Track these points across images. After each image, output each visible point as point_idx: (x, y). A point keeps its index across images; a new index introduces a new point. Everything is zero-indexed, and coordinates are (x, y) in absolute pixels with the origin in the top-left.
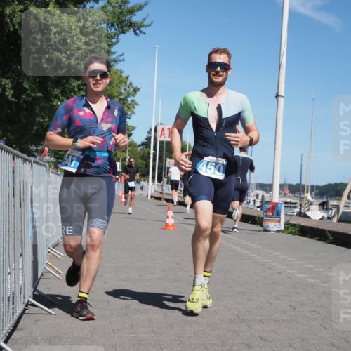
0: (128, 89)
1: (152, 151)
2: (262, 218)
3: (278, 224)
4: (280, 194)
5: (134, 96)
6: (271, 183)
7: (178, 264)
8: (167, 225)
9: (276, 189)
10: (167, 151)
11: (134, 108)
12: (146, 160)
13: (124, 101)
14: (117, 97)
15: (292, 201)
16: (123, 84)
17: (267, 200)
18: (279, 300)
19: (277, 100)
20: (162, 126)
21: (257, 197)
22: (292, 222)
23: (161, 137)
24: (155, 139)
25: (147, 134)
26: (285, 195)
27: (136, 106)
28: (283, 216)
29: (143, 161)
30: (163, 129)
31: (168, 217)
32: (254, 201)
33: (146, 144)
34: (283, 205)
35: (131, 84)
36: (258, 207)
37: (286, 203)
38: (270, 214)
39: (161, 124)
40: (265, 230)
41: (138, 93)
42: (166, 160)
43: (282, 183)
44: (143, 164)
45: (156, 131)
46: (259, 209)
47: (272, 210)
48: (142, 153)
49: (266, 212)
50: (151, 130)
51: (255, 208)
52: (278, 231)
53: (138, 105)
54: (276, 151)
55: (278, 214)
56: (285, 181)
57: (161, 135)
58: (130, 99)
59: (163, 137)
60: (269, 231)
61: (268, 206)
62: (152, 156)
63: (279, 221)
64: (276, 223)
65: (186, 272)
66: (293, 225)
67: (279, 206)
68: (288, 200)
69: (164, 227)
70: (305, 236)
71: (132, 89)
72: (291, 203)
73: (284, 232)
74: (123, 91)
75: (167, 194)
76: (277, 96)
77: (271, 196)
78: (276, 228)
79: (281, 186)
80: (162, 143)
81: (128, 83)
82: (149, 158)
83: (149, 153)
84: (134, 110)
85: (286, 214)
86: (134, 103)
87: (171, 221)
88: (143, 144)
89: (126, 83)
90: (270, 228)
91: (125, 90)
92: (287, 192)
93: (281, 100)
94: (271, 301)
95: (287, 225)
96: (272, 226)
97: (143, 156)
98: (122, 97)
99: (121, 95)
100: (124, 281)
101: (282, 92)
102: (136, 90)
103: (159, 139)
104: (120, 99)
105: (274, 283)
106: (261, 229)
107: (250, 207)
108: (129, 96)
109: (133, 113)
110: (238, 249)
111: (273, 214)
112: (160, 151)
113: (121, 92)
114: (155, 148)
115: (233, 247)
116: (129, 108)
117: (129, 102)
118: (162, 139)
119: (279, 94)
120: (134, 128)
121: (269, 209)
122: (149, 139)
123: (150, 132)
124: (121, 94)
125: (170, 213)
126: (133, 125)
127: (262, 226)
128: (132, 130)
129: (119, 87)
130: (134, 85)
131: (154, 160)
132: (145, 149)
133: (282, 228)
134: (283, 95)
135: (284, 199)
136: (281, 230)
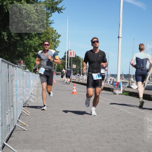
0: (56, 36)
1: (66, 62)
2: (113, 89)
3: (120, 91)
4: (120, 78)
5: (58, 38)
6: (116, 74)
8: (73, 92)
10: (73, 61)
11: (58, 43)
13: (54, 41)
14: (51, 39)
15: (126, 81)
17: (115, 81)
18: (120, 123)
20: (70, 51)
21: (111, 80)
22: (125, 90)
24: (68, 56)
26: (123, 79)
27: (59, 43)
28: (122, 88)
29: (62, 66)
30: (71, 52)
31: (74, 89)
32: (110, 82)
33: (64, 59)
34: (122, 83)
35: (57, 33)
36: (111, 84)
37: (123, 82)
38: (116, 87)
40: (114, 94)
42: (72, 65)
43: (121, 74)
45: (68, 53)
49: (115, 86)
50: (66, 53)
51: (110, 85)
52: (120, 94)
53: (60, 42)
54: (119, 61)
55: (120, 87)
56: (123, 73)
57: (70, 55)
58: (57, 40)
60: (116, 94)
61: (115, 84)
62: (66, 64)
63: (120, 90)
64: (119, 91)
66: (126, 92)
67: (120, 83)
68: (124, 81)
69: (72, 93)
70: (131, 96)
72: (125, 82)
73: (122, 94)
74: (54, 36)
75: (73, 79)
77: (117, 80)
78: (119, 93)
79: (121, 75)
80: (70, 58)
81: (56, 33)
82: (65, 64)
83: (65, 62)
84: (59, 44)
86: (59, 42)
87: (75, 91)
88: (63, 59)
89: (55, 33)
90: (116, 93)
91: (55, 36)
92: (123, 77)
93: (120, 38)
94: (117, 123)
95: (124, 91)
96: (117, 92)
97: (63, 63)
98: (53, 39)
100: (56, 116)
101: (120, 36)
102: (59, 36)
104: (53, 40)
105: (118, 116)
107: (107, 84)
108: (56, 38)
109: (58, 45)
110: (103, 102)
111: (117, 87)
112: (70, 61)
114: (68, 60)
116: (56, 43)
117: (57, 41)
118: (71, 56)
120: (59, 52)
121: (116, 85)
122: (65, 56)
123: (65, 53)
124: (53, 38)
125: (75, 87)
127: (113, 92)
128: (58, 53)
129: (52, 35)
130: (59, 34)
131: (67, 65)
132: (64, 61)
133: (121, 93)
134: (121, 37)
135: (122, 81)
136: (121, 94)
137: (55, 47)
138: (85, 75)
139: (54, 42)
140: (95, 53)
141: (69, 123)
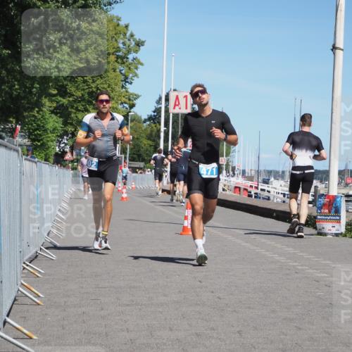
0: (128, 43)
1: (163, 128)
2: (315, 217)
3: (337, 225)
4: (339, 184)
5: (136, 52)
6: (328, 169)
7: (200, 282)
9: (334, 177)
11: (137, 68)
12: (154, 141)
13: (122, 59)
14: (113, 54)
16: (122, 36)
17: (322, 192)
19: (334, 54)
20: (176, 93)
23: (174, 108)
24: (167, 111)
25: (156, 105)
26: (347, 185)
27: (139, 66)
28: (343, 214)
29: (150, 142)
30: (177, 98)
31: (186, 218)
33: (154, 119)
34: (344, 199)
35: (132, 35)
36: (310, 203)
37: (347, 196)
38: (327, 211)
39: (175, 90)
40: (320, 234)
41: (141, 48)
43: (342, 169)
44: (151, 146)
45: (167, 99)
46: (311, 205)
47: (329, 205)
48: (149, 132)
49: (320, 208)
50: (160, 99)
52: (337, 235)
53: (142, 64)
54: (333, 125)
55: (337, 211)
56: (346, 165)
57: (175, 105)
58: (131, 57)
59: (177, 108)
60: (325, 235)
61: (322, 201)
62: (162, 135)
63: (339, 221)
64: (334, 224)
65: (212, 292)
67: (338, 200)
69: (181, 231)
71: (133, 43)
73: (345, 236)
74: (121, 45)
76: (334, 48)
77: (328, 187)
78: (334, 231)
79: (341, 173)
80: (176, 115)
81: (128, 34)
82: (159, 138)
83: (159, 131)
84: (138, 72)
85: (347, 211)
86: (137, 63)
88: (150, 118)
89: (125, 34)
90: (326, 231)
91: (124, 44)
92: (349, 180)
93: (337, 51)
94: (329, 330)
95: (350, 226)
96: (328, 227)
97: (151, 134)
98: (120, 54)
99: (120, 51)
100: (128, 305)
101: (340, 44)
102: (139, 44)
103: (172, 111)
104: (118, 57)
106: (314, 231)
108: (129, 52)
109: (136, 75)
110: (282, 259)
111: (330, 212)
112: (173, 128)
113: (119, 47)
114: (166, 125)
115: (276, 257)
116: (130, 68)
117: (130, 61)
118: (177, 110)
119: (337, 46)
120: (137, 97)
121: (324, 205)
122: (158, 111)
123: (159, 101)
124: (118, 49)
125: (189, 213)
126: (136, 93)
127: (316, 228)
128: (135, 99)
129: (116, 40)
130: (137, 37)
131: (166, 140)
132: (153, 125)
133: (343, 230)
134: (342, 47)
135: (345, 191)
136: (341, 234)
137: (126, 79)
138: (224, 172)
139: (124, 63)
140: (204, 115)
141: (171, 330)
